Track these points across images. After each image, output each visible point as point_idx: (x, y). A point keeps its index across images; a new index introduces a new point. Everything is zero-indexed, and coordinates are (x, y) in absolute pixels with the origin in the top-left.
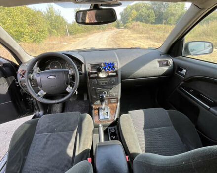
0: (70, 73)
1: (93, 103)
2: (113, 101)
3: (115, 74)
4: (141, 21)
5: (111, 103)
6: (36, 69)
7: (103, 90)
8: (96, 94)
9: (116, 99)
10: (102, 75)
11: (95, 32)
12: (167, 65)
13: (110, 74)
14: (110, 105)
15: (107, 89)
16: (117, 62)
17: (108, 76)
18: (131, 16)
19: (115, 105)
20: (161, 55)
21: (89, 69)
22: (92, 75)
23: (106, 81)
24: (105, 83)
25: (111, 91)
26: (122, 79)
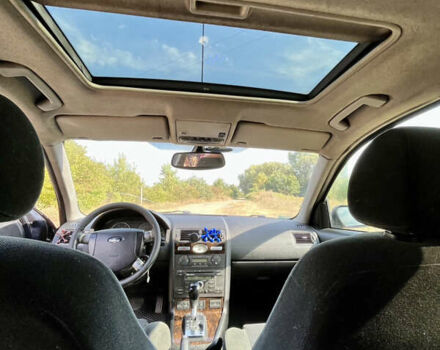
0: (146, 236)
1: (175, 305)
2: (215, 303)
3: (221, 248)
4: (276, 190)
5: (211, 309)
6: (89, 230)
7: (197, 278)
8: (183, 285)
9: (220, 301)
10: (198, 249)
11: (192, 203)
12: (309, 241)
13: (212, 248)
14: (209, 312)
15: (205, 276)
16: (225, 230)
17: (209, 252)
18: (258, 182)
19: (217, 312)
20: (299, 226)
21: (177, 238)
22: (179, 248)
23: (205, 261)
24: (203, 264)
25: (211, 281)
26: (232, 260)
